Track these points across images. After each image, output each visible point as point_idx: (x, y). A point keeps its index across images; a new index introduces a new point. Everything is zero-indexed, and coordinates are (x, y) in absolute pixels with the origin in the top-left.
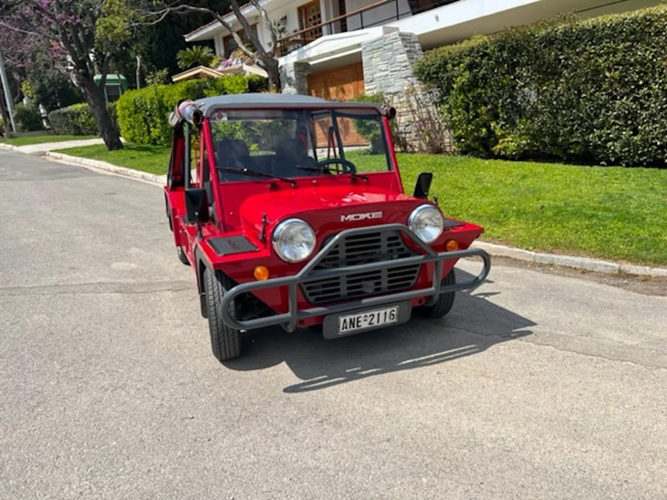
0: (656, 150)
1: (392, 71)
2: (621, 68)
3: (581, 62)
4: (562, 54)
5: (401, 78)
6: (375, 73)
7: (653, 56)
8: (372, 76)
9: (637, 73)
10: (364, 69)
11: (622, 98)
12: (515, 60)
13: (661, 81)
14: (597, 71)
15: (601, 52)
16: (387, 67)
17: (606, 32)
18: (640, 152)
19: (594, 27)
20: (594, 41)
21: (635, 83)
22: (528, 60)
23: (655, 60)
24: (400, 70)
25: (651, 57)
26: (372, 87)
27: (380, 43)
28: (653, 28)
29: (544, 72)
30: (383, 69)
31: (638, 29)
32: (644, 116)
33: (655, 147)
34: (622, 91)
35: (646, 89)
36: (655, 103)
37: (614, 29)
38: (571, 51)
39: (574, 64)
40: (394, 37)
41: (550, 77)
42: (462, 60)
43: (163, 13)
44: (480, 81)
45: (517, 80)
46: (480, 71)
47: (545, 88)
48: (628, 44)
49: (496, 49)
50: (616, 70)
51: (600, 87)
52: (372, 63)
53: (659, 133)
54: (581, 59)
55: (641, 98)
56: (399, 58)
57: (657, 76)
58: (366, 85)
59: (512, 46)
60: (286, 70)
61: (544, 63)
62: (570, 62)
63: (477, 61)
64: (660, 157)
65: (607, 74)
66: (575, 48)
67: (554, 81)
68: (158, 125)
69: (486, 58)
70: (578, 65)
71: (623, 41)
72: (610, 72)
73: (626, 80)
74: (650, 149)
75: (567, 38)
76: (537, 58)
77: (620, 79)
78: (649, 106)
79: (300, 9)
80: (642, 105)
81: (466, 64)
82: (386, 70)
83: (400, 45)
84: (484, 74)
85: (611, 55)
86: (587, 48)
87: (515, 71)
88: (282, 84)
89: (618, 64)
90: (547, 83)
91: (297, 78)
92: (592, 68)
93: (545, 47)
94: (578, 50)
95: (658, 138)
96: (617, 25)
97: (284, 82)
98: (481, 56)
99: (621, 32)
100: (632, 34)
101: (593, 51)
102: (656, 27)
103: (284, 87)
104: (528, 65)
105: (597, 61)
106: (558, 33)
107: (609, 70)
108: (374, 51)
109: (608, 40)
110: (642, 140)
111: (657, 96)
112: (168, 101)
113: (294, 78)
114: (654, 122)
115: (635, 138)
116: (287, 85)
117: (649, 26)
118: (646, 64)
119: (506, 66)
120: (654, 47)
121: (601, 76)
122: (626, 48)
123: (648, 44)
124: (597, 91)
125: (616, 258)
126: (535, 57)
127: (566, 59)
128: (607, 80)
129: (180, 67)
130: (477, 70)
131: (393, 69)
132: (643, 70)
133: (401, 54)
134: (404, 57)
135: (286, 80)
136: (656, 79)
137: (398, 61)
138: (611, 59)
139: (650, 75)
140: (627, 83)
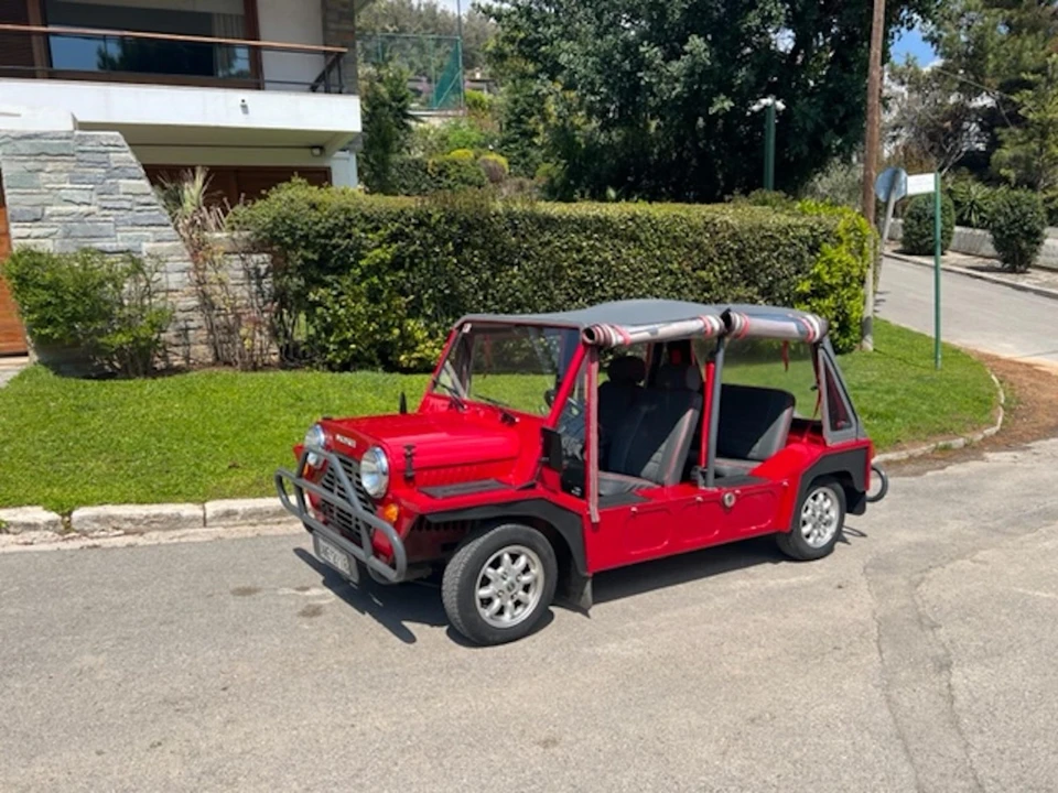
1: (105, 208)
2: (582, 267)
4: (524, 242)
5: (134, 225)
6: (51, 205)
8: (39, 210)
9: (596, 274)
10: (7, 191)
11: (577, 300)
12: (466, 239)
13: (613, 285)
14: (559, 268)
15: (566, 246)
16: (91, 197)
17: (571, 225)
20: (559, 233)
22: (484, 243)
24: (130, 210)
26: (36, 232)
27: (66, 145)
30: (79, 199)
34: (579, 291)
35: (600, 291)
37: (579, 224)
38: (534, 240)
39: (536, 257)
40: (112, 142)
42: (381, 225)
45: (462, 266)
46: (409, 245)
47: (497, 280)
48: (592, 242)
49: (443, 220)
50: (578, 268)
51: (561, 285)
52: (36, 182)
54: (544, 252)
55: (596, 300)
56: (125, 185)
57: (612, 278)
58: (13, 224)
59: (466, 220)
61: (502, 249)
62: (532, 252)
63: (407, 230)
65: (569, 271)
66: (538, 237)
69: (424, 228)
70: (540, 257)
71: (587, 238)
72: (572, 271)
73: (586, 280)
75: (532, 225)
76: (497, 242)
77: (580, 279)
81: (389, 232)
82: (89, 204)
83: (132, 162)
84: (416, 252)
85: (575, 252)
86: (552, 239)
87: (460, 253)
89: (581, 262)
92: (555, 263)
93: (506, 229)
94: (542, 240)
96: (581, 220)
98: (414, 224)
101: (558, 244)
104: (482, 248)
107: (570, 267)
108: (43, 158)
109: (572, 235)
119: (450, 244)
120: (611, 250)
124: (555, 289)
126: (493, 240)
128: (567, 278)
130: (404, 244)
131: (109, 205)
133: (130, 178)
134: (142, 185)
136: (609, 282)
137: (122, 190)
138: (575, 256)
139: (605, 277)
140: (586, 283)
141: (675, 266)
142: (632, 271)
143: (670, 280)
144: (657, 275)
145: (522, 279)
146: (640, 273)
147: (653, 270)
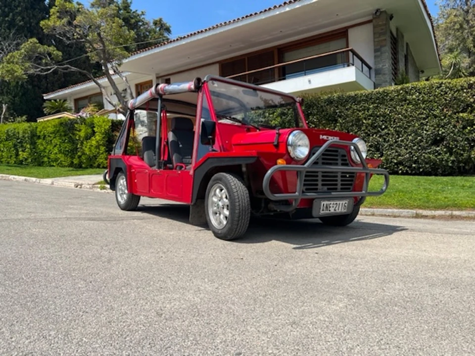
0: (394, 166)
2: (372, 118)
3: (349, 114)
4: (337, 109)
7: (390, 112)
9: (382, 121)
11: (373, 135)
12: (309, 112)
13: (395, 126)
14: (358, 120)
15: (361, 109)
17: (362, 98)
18: (385, 167)
19: (356, 95)
20: (356, 103)
21: (380, 127)
22: (317, 112)
23: (390, 114)
25: (388, 113)
28: (388, 97)
29: (327, 119)
31: (380, 97)
32: (386, 146)
33: (393, 164)
34: (373, 131)
35: (386, 130)
36: (392, 138)
37: (367, 97)
38: (342, 108)
39: (345, 116)
41: (331, 122)
43: (52, 68)
44: (287, 124)
45: (310, 124)
46: (287, 117)
48: (376, 105)
50: (369, 119)
51: (361, 129)
53: (395, 156)
54: (349, 113)
55: (384, 135)
57: (392, 123)
59: (307, 104)
60: (139, 116)
61: (327, 114)
62: (343, 114)
63: (285, 111)
64: (396, 169)
65: (364, 121)
66: (345, 106)
67: (333, 125)
68: (27, 150)
70: (347, 116)
71: (372, 103)
72: (366, 121)
73: (375, 125)
74: (390, 165)
75: (341, 101)
76: (323, 111)
77: (372, 124)
78: (389, 140)
79: (137, 86)
80: (385, 139)
81: (278, 113)
85: (366, 111)
86: (352, 106)
87: (309, 118)
88: (136, 125)
89: (371, 116)
90: (329, 126)
91: (148, 122)
92: (356, 117)
93: (327, 105)
94: (347, 107)
95: (394, 159)
96: (368, 95)
97: (138, 124)
99: (371, 99)
100: (377, 99)
101: (356, 108)
102: (390, 97)
103: (138, 126)
104: (317, 115)
105: (358, 114)
106: (335, 97)
107: (365, 119)
109: (364, 103)
110: (385, 159)
111: (393, 135)
112: (40, 132)
113: (146, 122)
114: (392, 149)
115: (382, 159)
116: (140, 126)
117: (387, 96)
118: (386, 116)
120: (389, 107)
121: (361, 122)
122: (374, 107)
123: (386, 106)
124: (358, 131)
125: (412, 207)
126: (321, 110)
127: (340, 112)
128: (364, 124)
129: (45, 112)
130: (285, 117)
132: (384, 120)
135: (139, 122)
136: (391, 125)
138: (366, 113)
139: (388, 122)
140: (376, 126)
141: (437, 113)
142: (405, 117)
143: (436, 121)
144: (424, 119)
145: (340, 127)
146: (410, 118)
147: (420, 116)
